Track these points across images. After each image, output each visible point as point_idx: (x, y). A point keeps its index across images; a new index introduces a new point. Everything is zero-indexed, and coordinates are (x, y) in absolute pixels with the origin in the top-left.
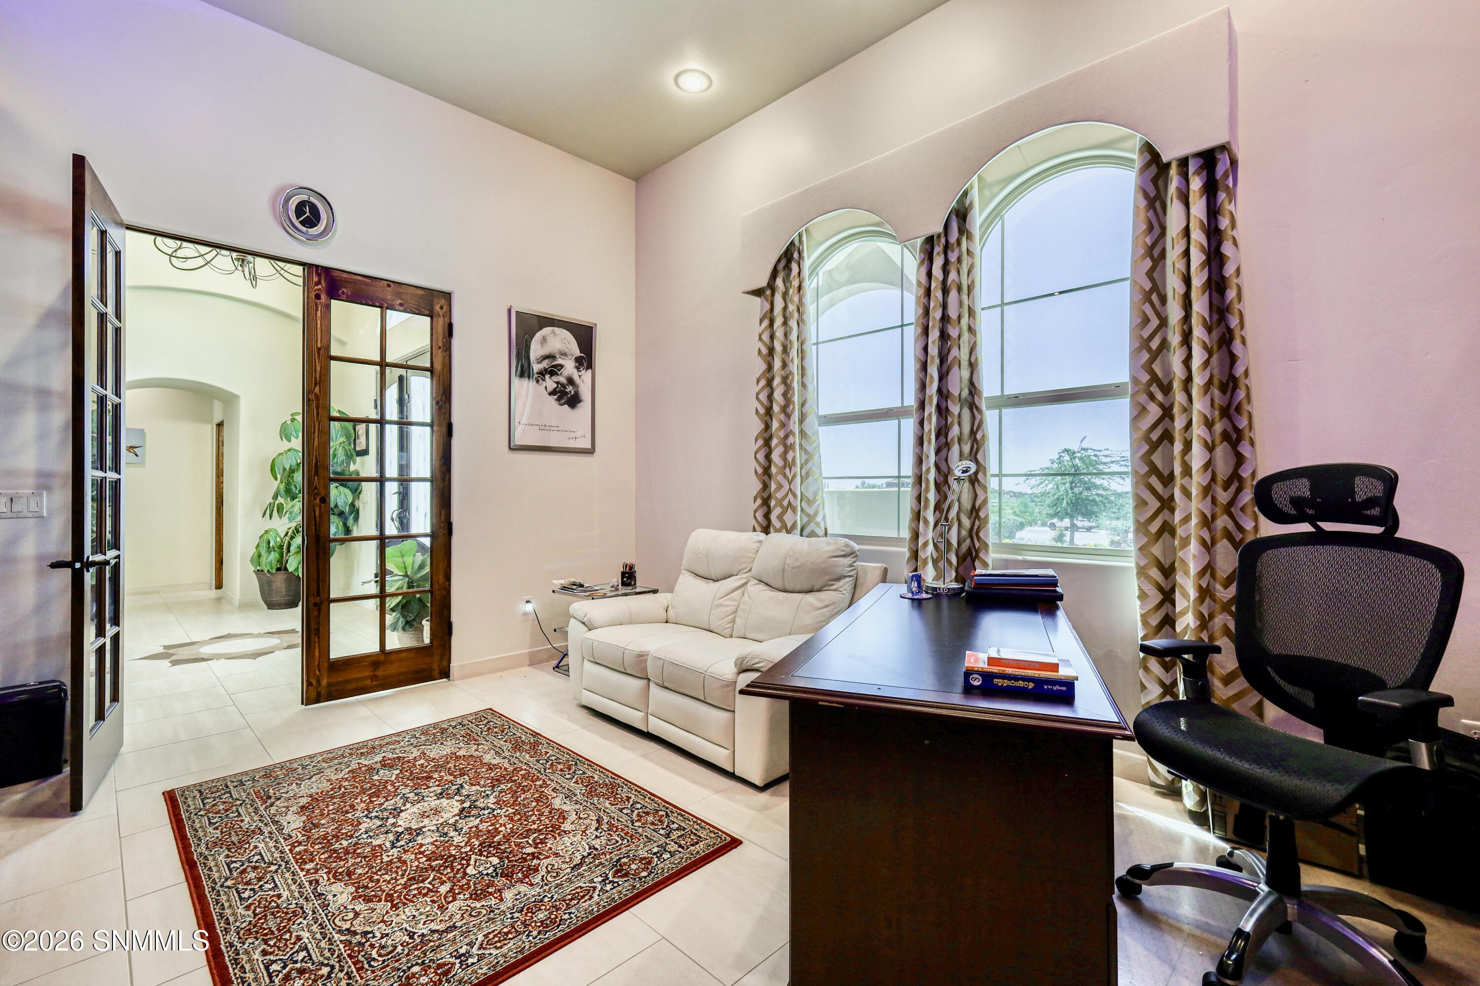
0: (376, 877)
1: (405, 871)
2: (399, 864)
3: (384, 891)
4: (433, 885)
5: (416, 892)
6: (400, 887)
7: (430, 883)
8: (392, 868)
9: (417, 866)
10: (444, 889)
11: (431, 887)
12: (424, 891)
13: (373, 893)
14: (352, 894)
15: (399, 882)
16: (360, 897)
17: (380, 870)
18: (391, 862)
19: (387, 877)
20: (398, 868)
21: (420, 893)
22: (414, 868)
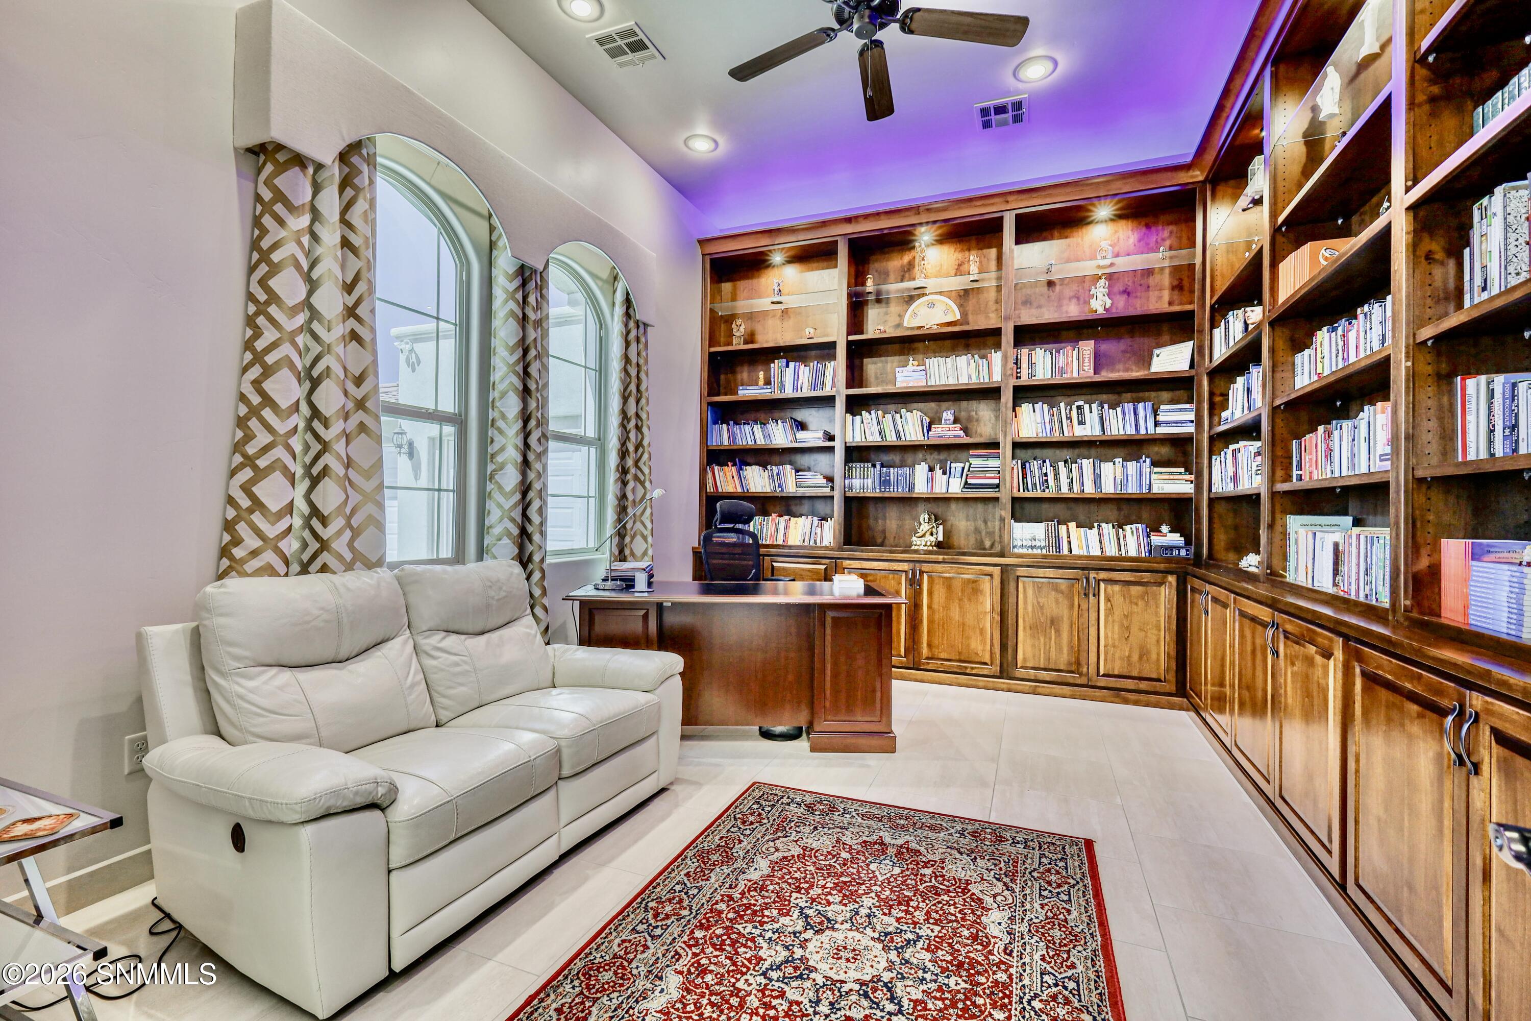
0: (959, 916)
1: (934, 905)
2: (934, 915)
3: (964, 899)
4: (930, 879)
5: (946, 883)
6: (951, 894)
7: (931, 881)
8: (940, 916)
9: (923, 902)
10: (927, 871)
11: (933, 879)
12: (941, 879)
13: (973, 904)
14: (987, 915)
15: (948, 899)
16: (983, 908)
17: (951, 921)
18: (935, 924)
19: (952, 909)
20: (937, 912)
21: (944, 880)
22: (927, 901)
